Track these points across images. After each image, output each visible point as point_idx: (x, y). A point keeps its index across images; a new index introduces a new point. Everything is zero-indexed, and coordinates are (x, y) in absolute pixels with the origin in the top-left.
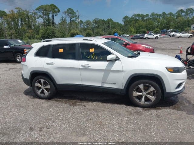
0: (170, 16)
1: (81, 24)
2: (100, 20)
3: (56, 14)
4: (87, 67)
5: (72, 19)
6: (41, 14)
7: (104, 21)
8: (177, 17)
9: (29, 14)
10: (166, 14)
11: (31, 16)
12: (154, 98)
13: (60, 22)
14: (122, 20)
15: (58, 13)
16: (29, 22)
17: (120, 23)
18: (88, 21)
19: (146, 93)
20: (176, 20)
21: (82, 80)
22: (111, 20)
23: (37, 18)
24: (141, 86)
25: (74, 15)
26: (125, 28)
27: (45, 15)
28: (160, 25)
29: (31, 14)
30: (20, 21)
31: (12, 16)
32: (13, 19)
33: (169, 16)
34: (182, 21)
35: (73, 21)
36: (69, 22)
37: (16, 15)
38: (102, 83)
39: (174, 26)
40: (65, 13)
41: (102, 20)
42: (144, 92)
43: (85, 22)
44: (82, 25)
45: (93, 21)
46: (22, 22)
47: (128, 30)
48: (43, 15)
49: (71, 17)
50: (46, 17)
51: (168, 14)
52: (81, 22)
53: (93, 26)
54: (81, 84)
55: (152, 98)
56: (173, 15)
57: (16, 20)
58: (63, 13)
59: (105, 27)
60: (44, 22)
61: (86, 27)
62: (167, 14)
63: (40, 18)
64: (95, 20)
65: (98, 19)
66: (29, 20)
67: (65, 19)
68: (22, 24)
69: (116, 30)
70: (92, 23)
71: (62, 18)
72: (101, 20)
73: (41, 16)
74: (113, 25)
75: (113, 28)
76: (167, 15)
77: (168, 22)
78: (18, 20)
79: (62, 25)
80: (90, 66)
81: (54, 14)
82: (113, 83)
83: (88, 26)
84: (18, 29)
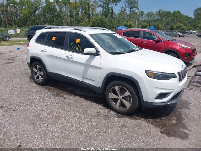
1: (142, 15)
2: (164, 12)
3: (116, 3)
4: (70, 58)
5: (132, 10)
6: (102, 3)
7: (169, 13)
9: (90, 3)
11: (92, 5)
12: (129, 104)
13: (119, 12)
14: (193, 13)
15: (118, 2)
16: (88, 11)
17: (189, 17)
18: (150, 12)
19: (122, 97)
21: (66, 71)
22: (178, 12)
23: (97, 7)
24: (117, 88)
25: (135, 5)
26: (195, 23)
27: (105, 4)
29: (92, 2)
30: (81, 10)
31: (74, 4)
32: (75, 8)
35: (133, 11)
36: (129, 12)
37: (78, 3)
38: (83, 77)
40: (126, 2)
41: (168, 12)
42: (119, 95)
43: (146, 14)
44: (142, 17)
45: (156, 12)
46: (82, 10)
47: (198, 25)
48: (103, 5)
49: (131, 8)
50: (105, 6)
52: (142, 13)
53: (156, 18)
54: (66, 75)
55: (128, 104)
57: (78, 8)
58: (124, 2)
59: (170, 20)
60: (103, 11)
61: (147, 19)
63: (100, 7)
64: (159, 12)
65: (163, 10)
66: (88, 8)
67: (125, 9)
68: (82, 12)
69: (180, 25)
70: (155, 15)
71: (122, 7)
72: (166, 11)
73: (100, 5)
74: (180, 18)
75: (179, 22)
78: (79, 8)
79: (120, 16)
80: (73, 58)
81: (114, 4)
82: (92, 80)
83: (150, 18)
84: (78, 18)
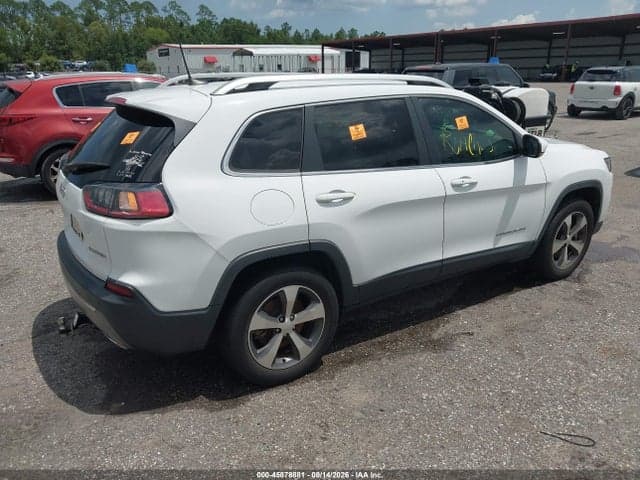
0: (63, 13)
4: (469, 188)
8: (88, 21)
10: (44, 4)
20: (86, 30)
21: (445, 242)
24: (569, 220)
28: (36, 42)
33: (58, 14)
34: (105, 35)
38: (497, 236)
39: (84, 52)
42: (568, 237)
51: (54, 8)
56: (71, 12)
62: (48, 5)
76: (48, 9)
77: (61, 36)
80: (475, 183)
82: (520, 230)
